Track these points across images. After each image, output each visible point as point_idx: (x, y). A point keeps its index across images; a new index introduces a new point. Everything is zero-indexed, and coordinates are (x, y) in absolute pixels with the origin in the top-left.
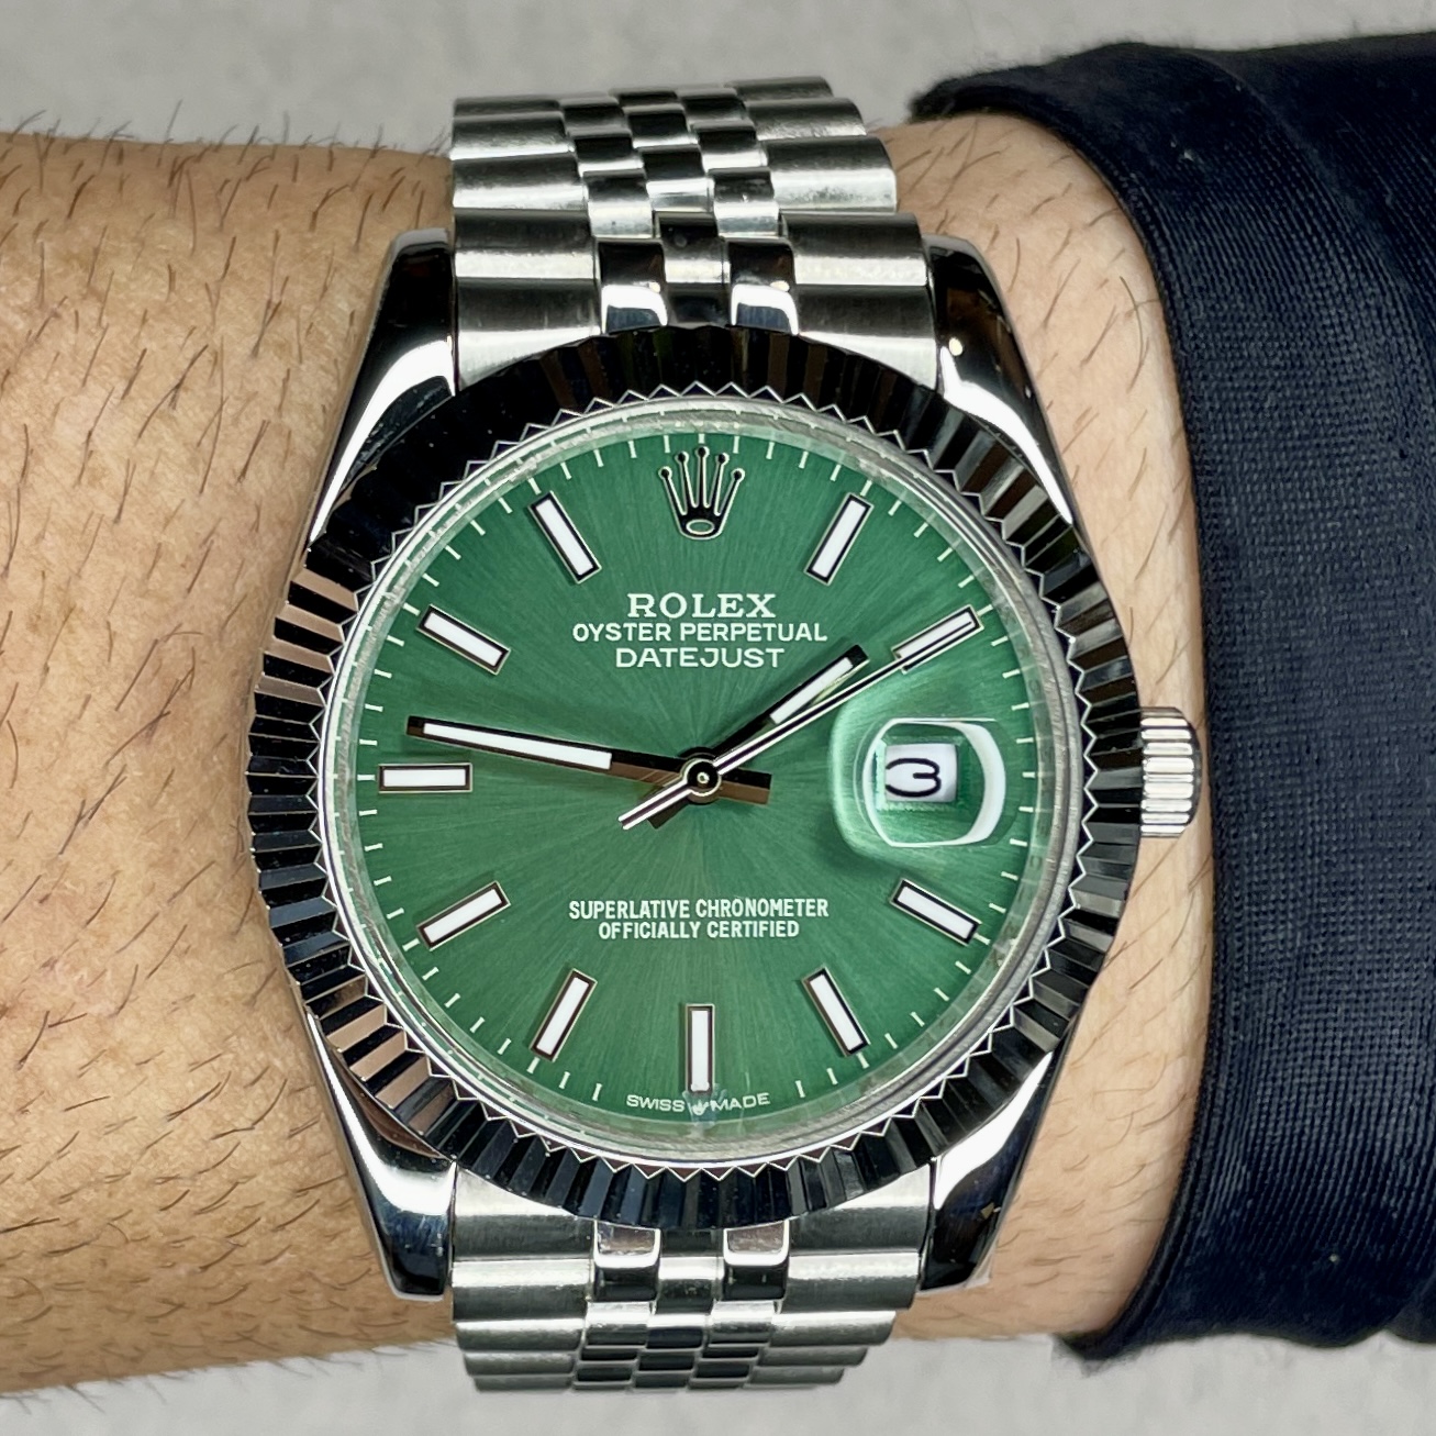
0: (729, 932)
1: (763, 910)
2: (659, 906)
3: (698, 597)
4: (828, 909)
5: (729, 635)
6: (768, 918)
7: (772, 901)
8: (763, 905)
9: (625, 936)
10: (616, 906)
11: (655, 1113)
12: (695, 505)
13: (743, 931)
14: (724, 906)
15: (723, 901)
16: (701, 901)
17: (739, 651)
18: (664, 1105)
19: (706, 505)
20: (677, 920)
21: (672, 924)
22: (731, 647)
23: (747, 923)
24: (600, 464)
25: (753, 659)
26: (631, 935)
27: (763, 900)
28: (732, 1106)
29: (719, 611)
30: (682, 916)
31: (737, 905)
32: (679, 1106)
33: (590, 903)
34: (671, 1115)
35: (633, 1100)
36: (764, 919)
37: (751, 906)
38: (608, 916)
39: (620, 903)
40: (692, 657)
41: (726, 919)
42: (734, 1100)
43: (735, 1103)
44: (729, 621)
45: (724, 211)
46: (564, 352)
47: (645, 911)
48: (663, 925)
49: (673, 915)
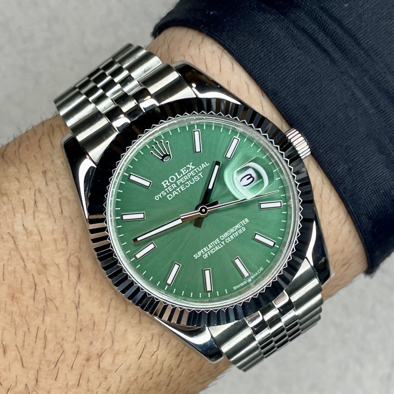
0: (231, 239)
1: (235, 229)
2: (213, 244)
3: (176, 174)
4: (248, 220)
5: (188, 177)
6: (237, 230)
7: (235, 226)
8: (234, 228)
9: (210, 255)
10: (203, 250)
11: (242, 287)
12: (162, 155)
13: (233, 237)
14: (226, 234)
15: (225, 233)
16: (221, 237)
17: (193, 179)
18: (242, 284)
19: (165, 154)
20: (218, 244)
21: (218, 246)
22: (190, 179)
23: (233, 234)
24: (137, 160)
25: (197, 178)
26: (211, 254)
27: (233, 227)
28: (256, 275)
29: (183, 174)
30: (219, 242)
31: (229, 232)
32: (245, 282)
33: (198, 253)
34: (245, 285)
35: (235, 288)
36: (236, 231)
37: (232, 230)
38: (203, 253)
39: (204, 249)
40: (184, 187)
41: (228, 237)
42: (256, 273)
43: (257, 274)
44: (186, 174)
45: (126, 89)
46: (113, 142)
47: (210, 247)
48: (216, 247)
49: (217, 243)
